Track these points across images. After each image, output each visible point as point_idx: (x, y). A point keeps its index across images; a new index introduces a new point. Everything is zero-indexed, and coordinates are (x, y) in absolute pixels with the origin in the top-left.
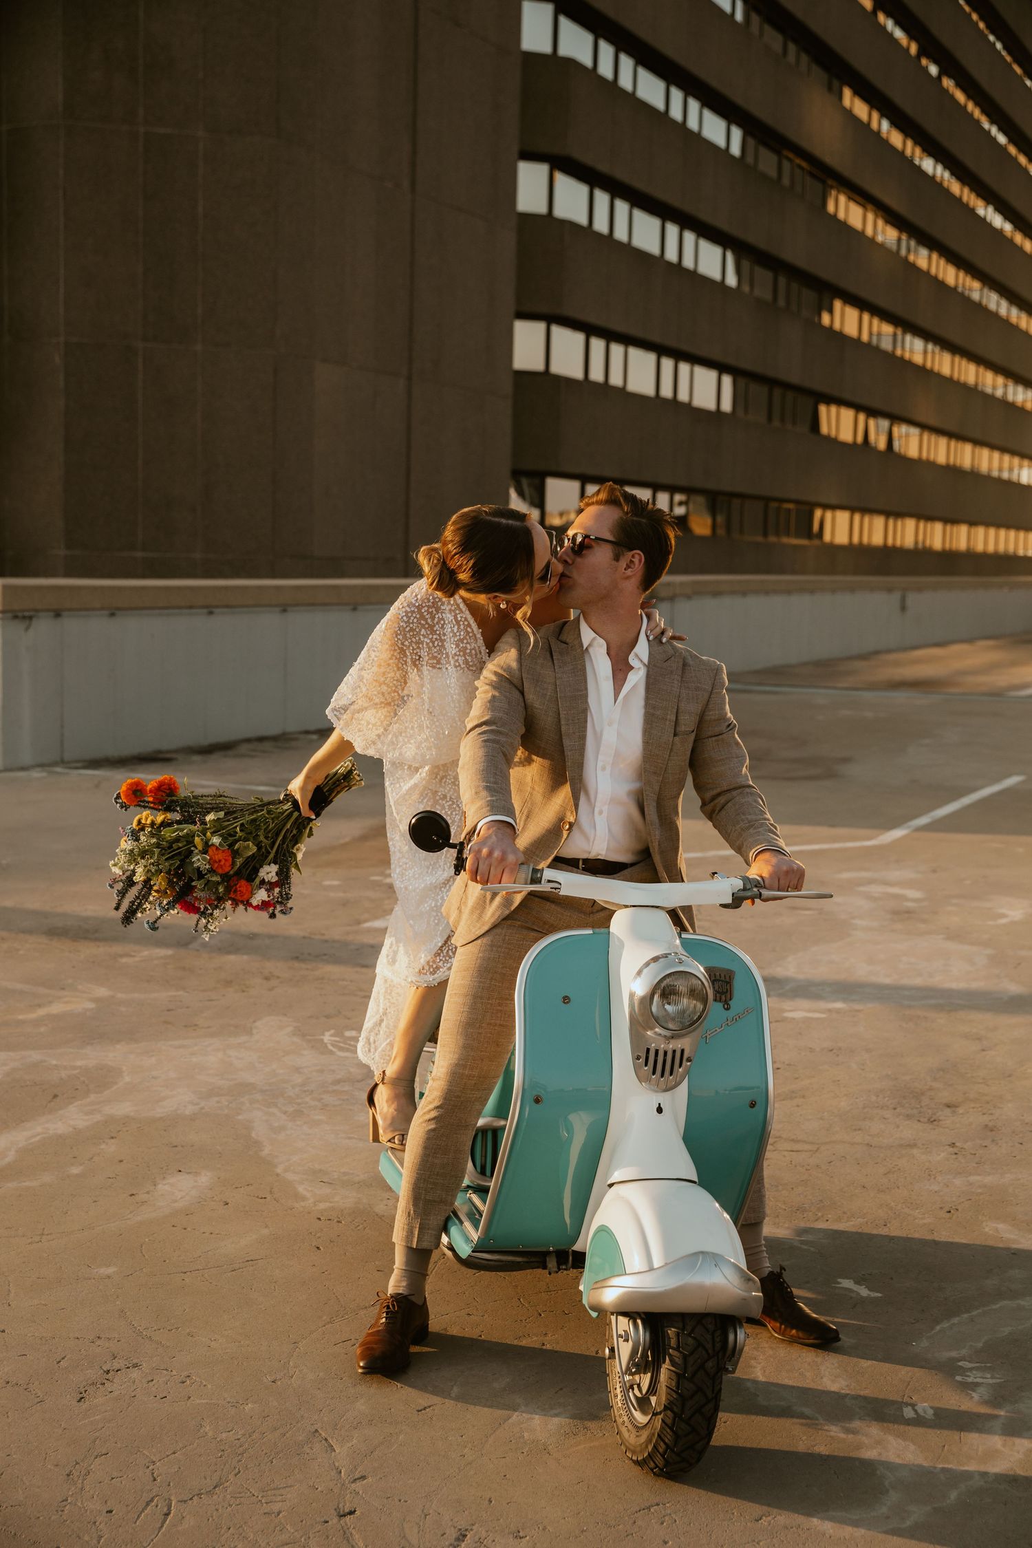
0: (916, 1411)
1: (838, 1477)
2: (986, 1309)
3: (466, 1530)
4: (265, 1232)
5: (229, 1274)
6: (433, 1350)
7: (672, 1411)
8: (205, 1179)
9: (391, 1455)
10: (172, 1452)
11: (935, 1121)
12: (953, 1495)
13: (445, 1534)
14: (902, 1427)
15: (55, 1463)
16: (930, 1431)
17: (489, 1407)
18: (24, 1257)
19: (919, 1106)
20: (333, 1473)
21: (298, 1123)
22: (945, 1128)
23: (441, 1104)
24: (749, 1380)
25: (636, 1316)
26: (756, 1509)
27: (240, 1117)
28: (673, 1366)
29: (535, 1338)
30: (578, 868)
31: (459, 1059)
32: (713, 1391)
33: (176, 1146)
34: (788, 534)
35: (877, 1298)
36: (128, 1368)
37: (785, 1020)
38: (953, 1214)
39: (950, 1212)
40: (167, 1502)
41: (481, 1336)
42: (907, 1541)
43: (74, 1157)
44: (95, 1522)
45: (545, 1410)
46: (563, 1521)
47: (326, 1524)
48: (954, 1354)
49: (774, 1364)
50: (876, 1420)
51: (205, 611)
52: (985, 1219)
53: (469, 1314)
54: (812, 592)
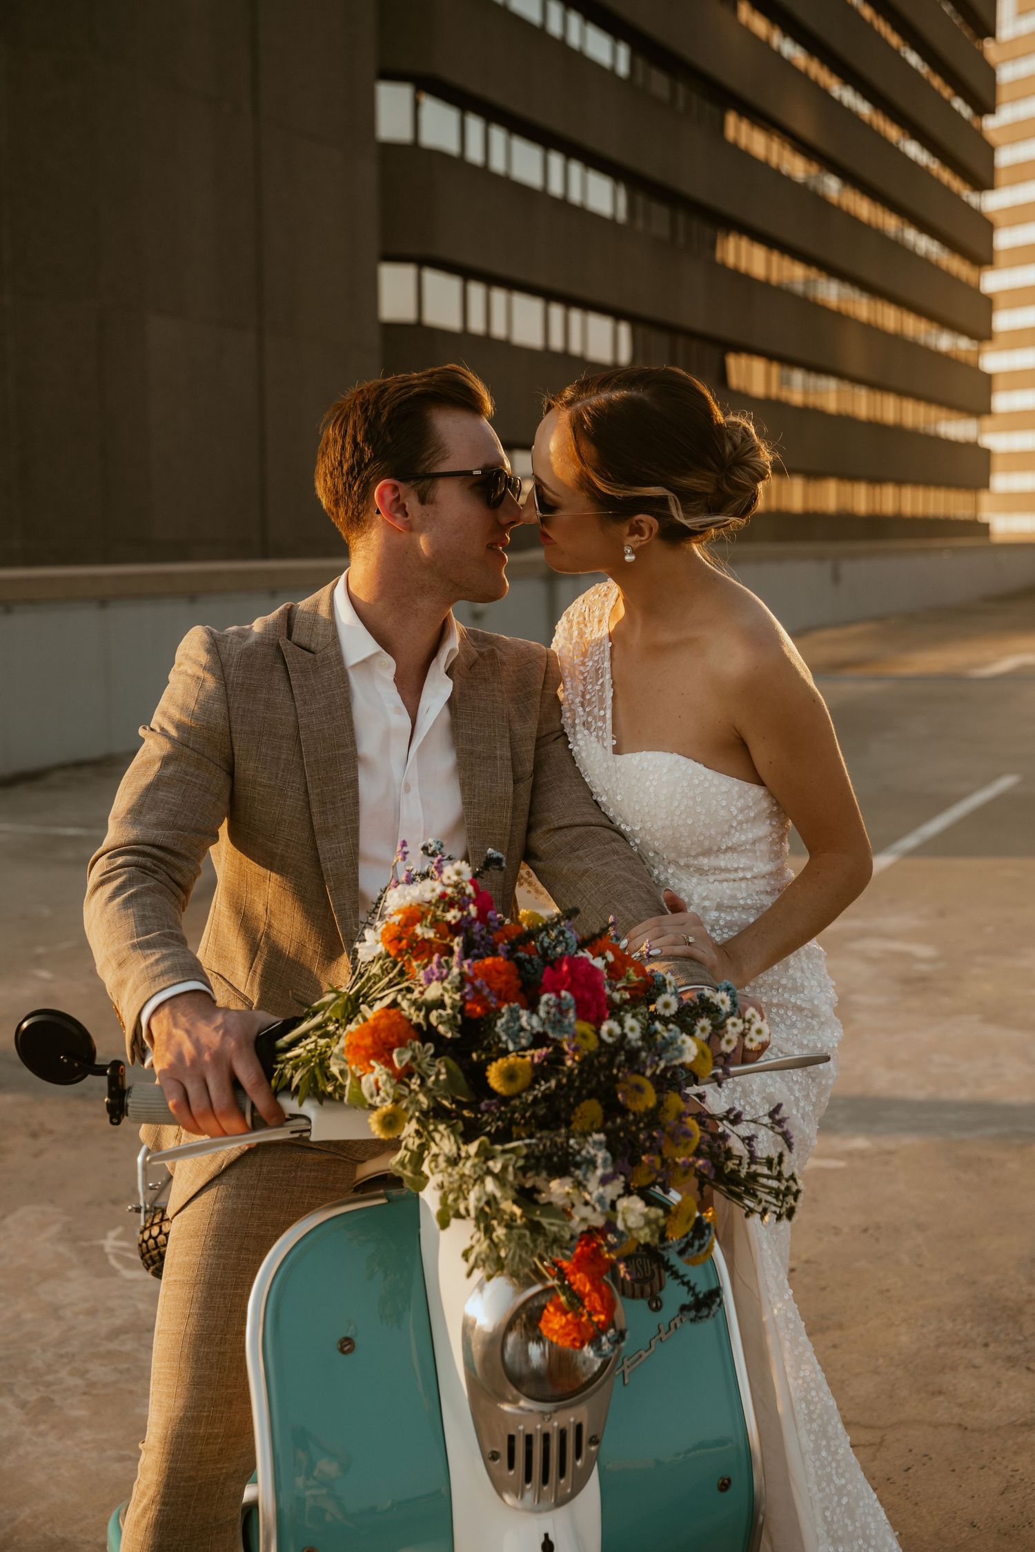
19: (1021, 1338)
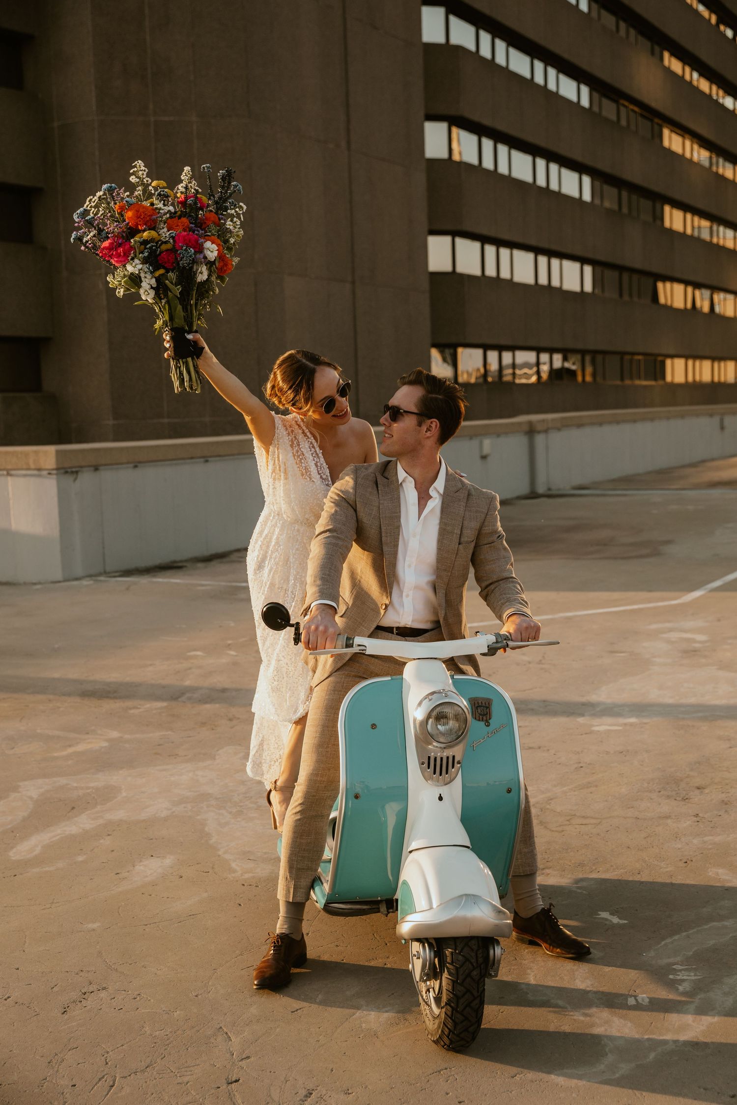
0: (636, 1000)
1: (574, 1047)
2: (699, 928)
3: (313, 1090)
4: (205, 895)
5: (176, 925)
6: (308, 971)
7: (450, 1006)
8: (169, 861)
9: (269, 1042)
10: (121, 1045)
11: (687, 799)
12: (652, 1056)
13: (298, 1093)
14: (625, 1012)
15: (42, 1055)
16: (644, 1013)
17: (341, 1008)
18: (38, 918)
20: (228, 1055)
21: (239, 819)
22: (693, 804)
23: (303, 802)
24: (523, 983)
25: (424, 941)
26: (513, 1070)
27: (199, 817)
28: (450, 975)
29: (380, 960)
30: (393, 633)
31: (313, 770)
32: (478, 992)
33: (152, 839)
34: (639, 378)
35: (624, 924)
36: (99, 990)
37: (591, 732)
38: (688, 864)
39: (686, 862)
40: (113, 1078)
41: (343, 960)
42: (614, 1088)
43: (81, 850)
44: (63, 1093)
45: (379, 1009)
46: (380, 1082)
47: (218, 1089)
48: (671, 960)
49: (543, 972)
50: (607, 1007)
51: (202, 460)
52: (710, 866)
53: (337, 946)
54: (652, 420)
